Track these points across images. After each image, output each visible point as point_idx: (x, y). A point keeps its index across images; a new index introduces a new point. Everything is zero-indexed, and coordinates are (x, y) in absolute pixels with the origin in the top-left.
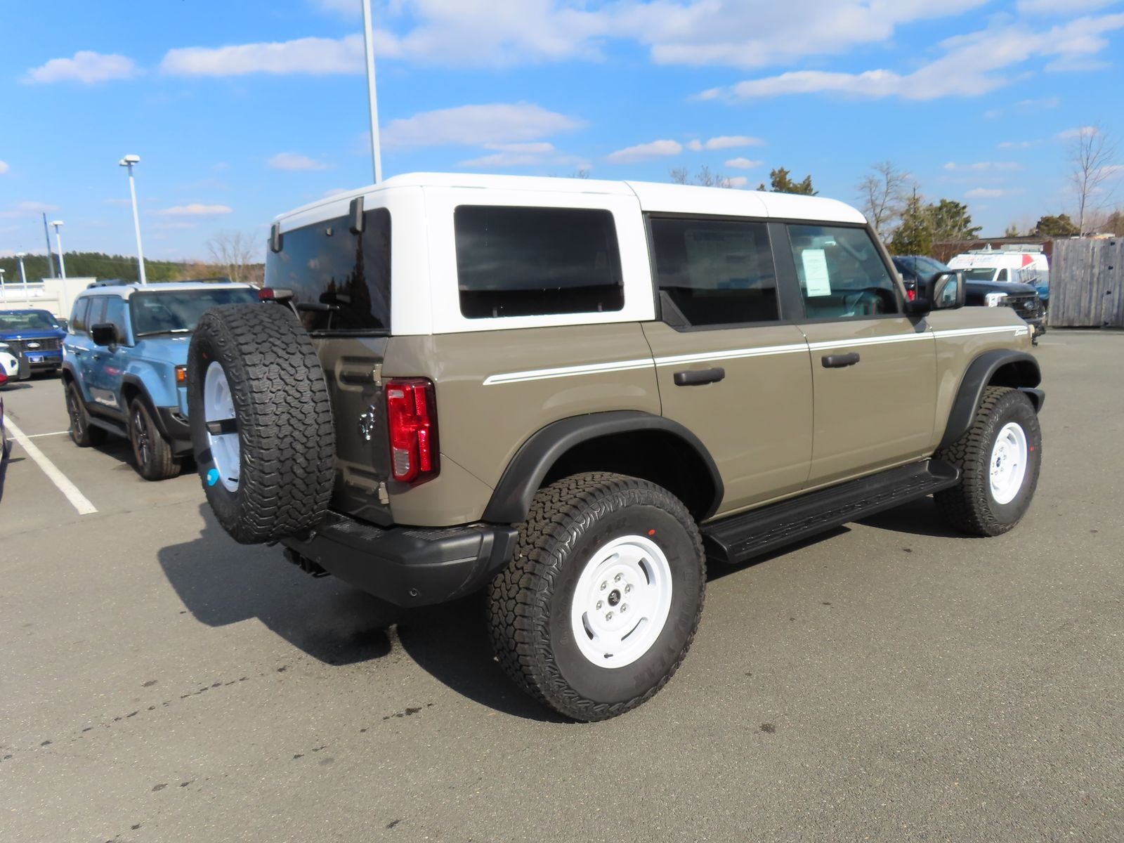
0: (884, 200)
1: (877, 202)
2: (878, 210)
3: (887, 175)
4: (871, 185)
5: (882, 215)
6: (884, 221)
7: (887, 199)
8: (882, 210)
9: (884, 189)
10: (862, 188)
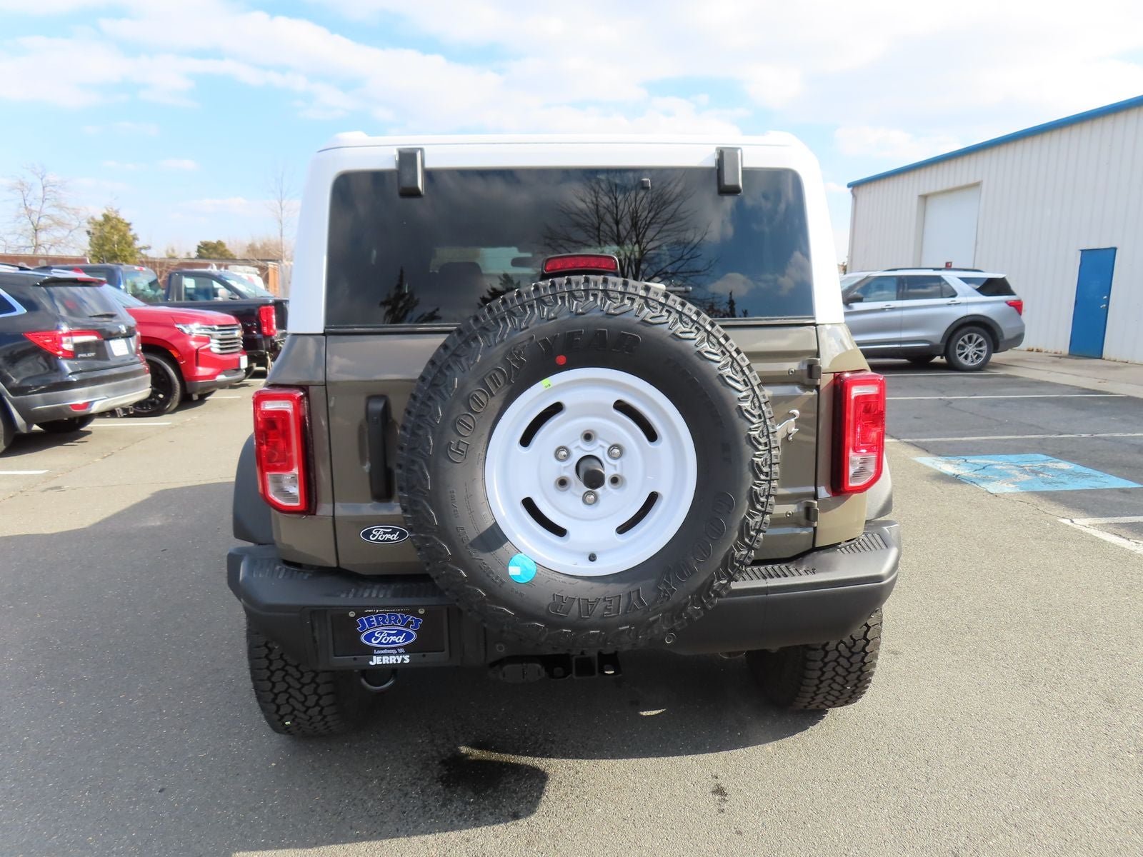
0: (41, 207)
1: (33, 208)
2: (35, 218)
3: (42, 179)
4: (22, 187)
5: (40, 223)
6: (45, 229)
7: (46, 205)
8: (39, 218)
9: (40, 194)
10: (12, 189)
